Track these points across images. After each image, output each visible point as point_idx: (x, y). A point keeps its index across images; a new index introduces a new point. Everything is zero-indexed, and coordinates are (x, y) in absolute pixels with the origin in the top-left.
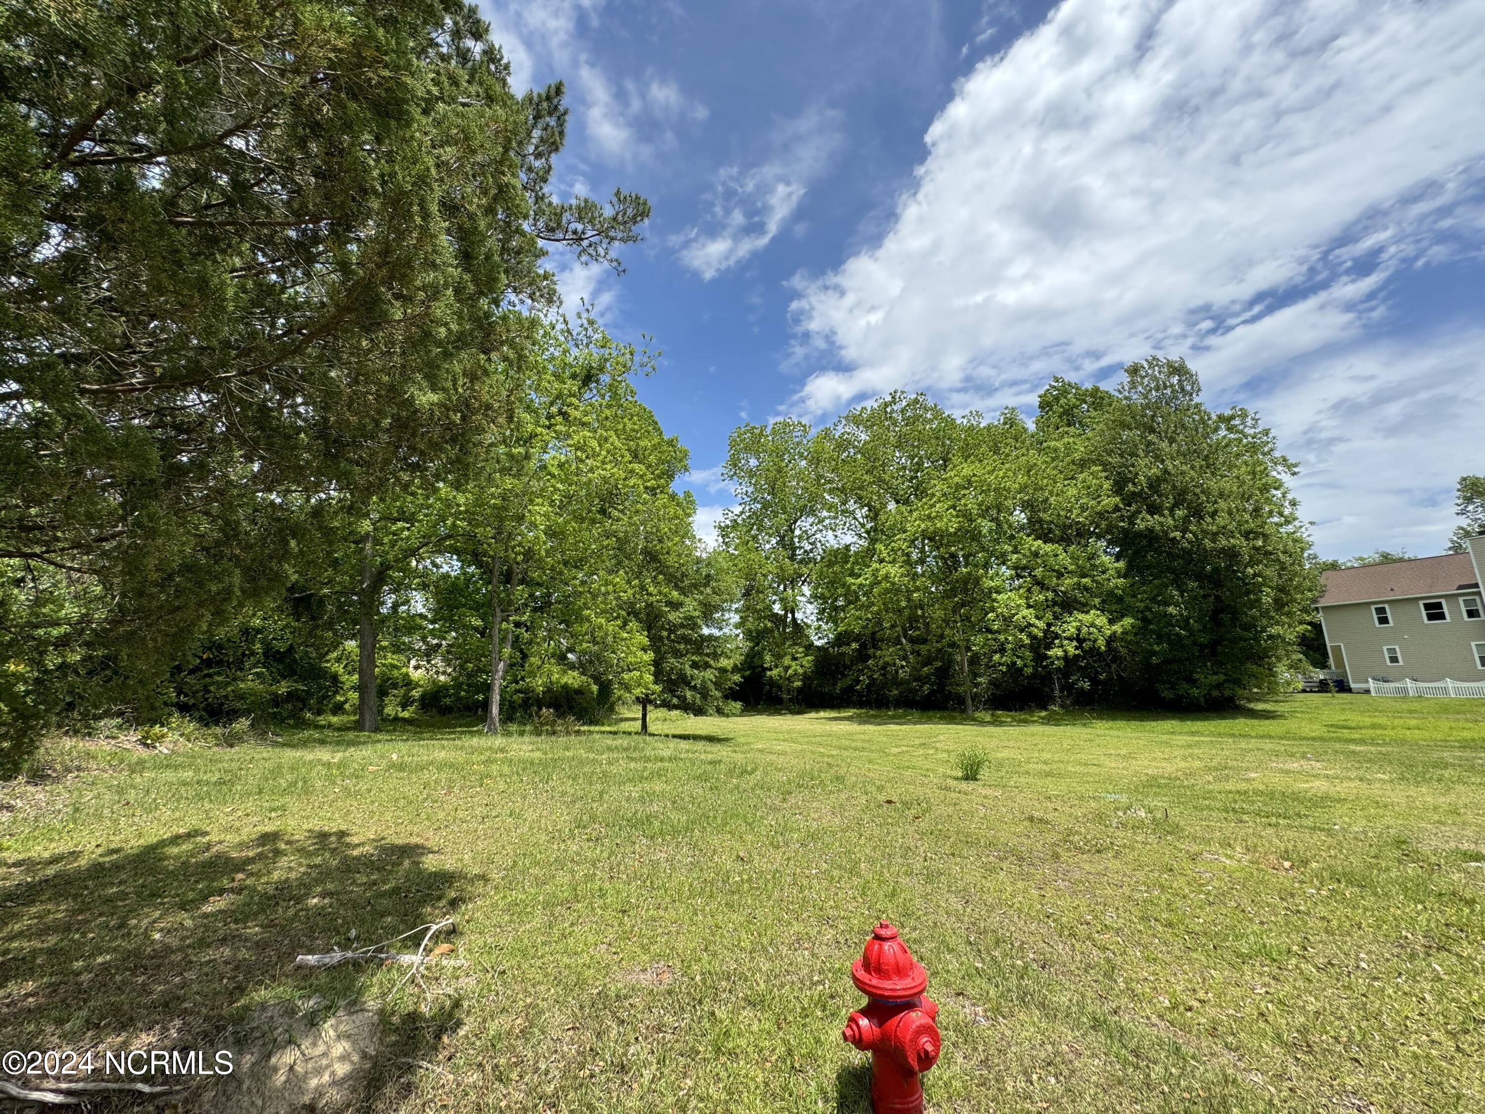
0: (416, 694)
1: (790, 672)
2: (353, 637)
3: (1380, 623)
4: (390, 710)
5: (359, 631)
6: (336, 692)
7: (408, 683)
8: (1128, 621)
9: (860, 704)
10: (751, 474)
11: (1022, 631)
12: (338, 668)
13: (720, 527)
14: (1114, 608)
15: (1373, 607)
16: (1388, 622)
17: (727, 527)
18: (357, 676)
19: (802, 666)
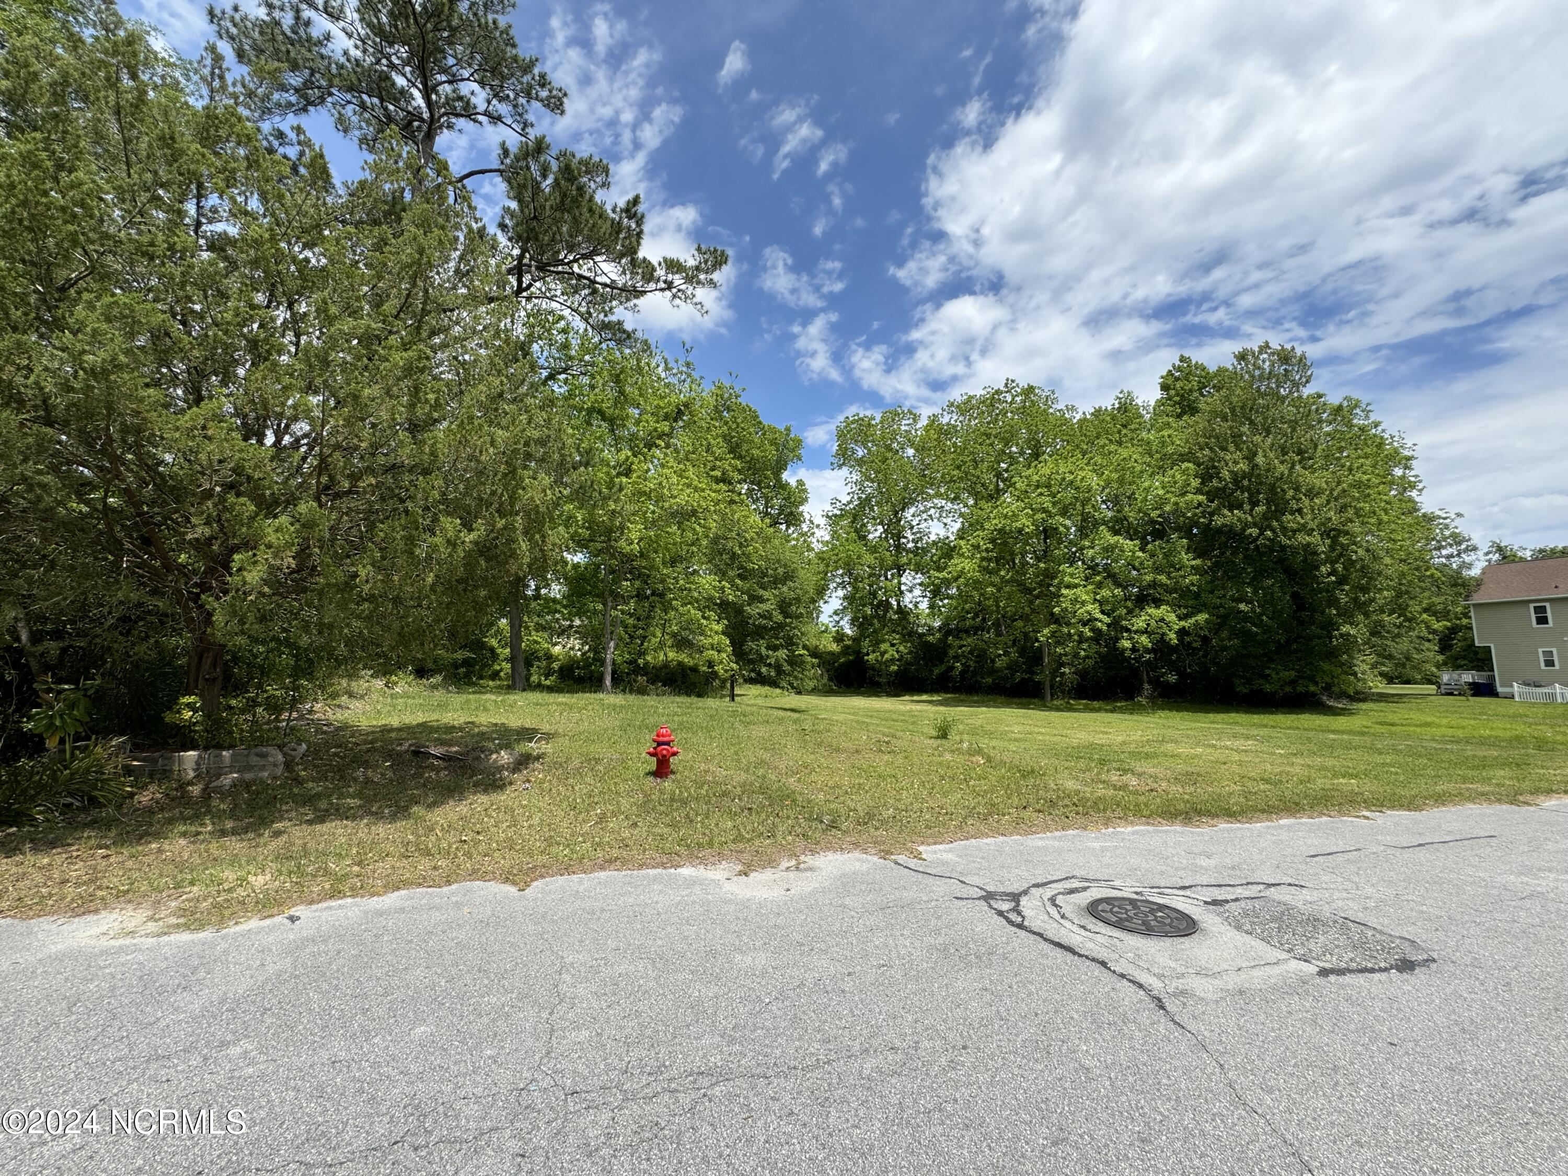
0: (555, 666)
1: (886, 656)
2: (504, 616)
3: (1538, 623)
4: (534, 678)
5: (509, 612)
6: (493, 662)
7: (549, 657)
8: (1202, 617)
9: (955, 690)
10: (861, 462)
11: (1084, 625)
12: (494, 642)
13: (828, 516)
14: (1191, 603)
15: (1532, 606)
16: (1547, 623)
17: (836, 516)
18: (508, 650)
19: (898, 652)
